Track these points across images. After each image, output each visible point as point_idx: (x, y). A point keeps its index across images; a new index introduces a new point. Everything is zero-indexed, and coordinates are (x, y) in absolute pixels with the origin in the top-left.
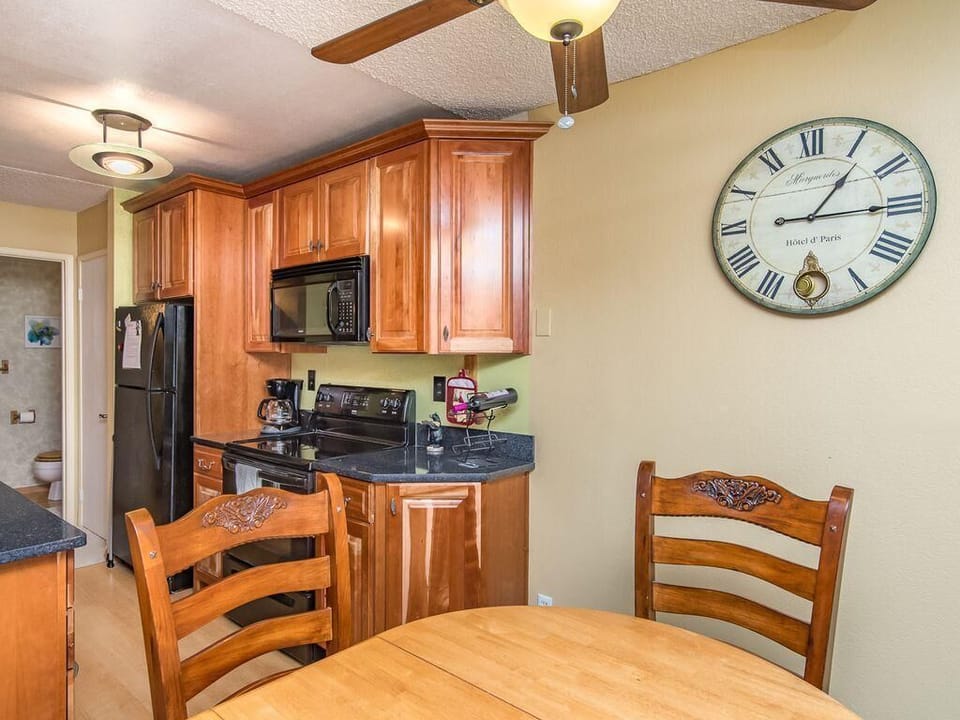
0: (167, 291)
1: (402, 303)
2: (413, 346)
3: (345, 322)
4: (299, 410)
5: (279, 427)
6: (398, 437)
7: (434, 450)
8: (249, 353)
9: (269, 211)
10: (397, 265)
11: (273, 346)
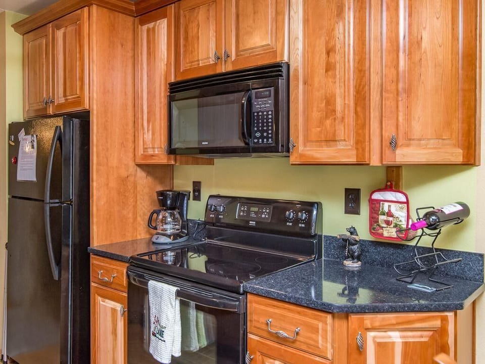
0: (60, 106)
1: (334, 111)
2: (349, 157)
3: (262, 132)
4: (187, 219)
5: (169, 236)
6: (308, 250)
7: (352, 265)
8: (139, 166)
9: (162, 27)
10: (327, 71)
11: (169, 159)
